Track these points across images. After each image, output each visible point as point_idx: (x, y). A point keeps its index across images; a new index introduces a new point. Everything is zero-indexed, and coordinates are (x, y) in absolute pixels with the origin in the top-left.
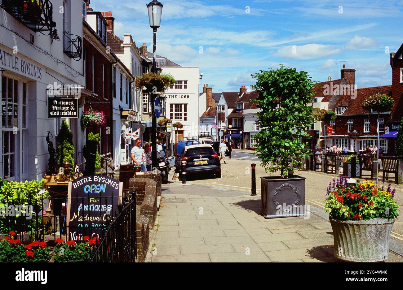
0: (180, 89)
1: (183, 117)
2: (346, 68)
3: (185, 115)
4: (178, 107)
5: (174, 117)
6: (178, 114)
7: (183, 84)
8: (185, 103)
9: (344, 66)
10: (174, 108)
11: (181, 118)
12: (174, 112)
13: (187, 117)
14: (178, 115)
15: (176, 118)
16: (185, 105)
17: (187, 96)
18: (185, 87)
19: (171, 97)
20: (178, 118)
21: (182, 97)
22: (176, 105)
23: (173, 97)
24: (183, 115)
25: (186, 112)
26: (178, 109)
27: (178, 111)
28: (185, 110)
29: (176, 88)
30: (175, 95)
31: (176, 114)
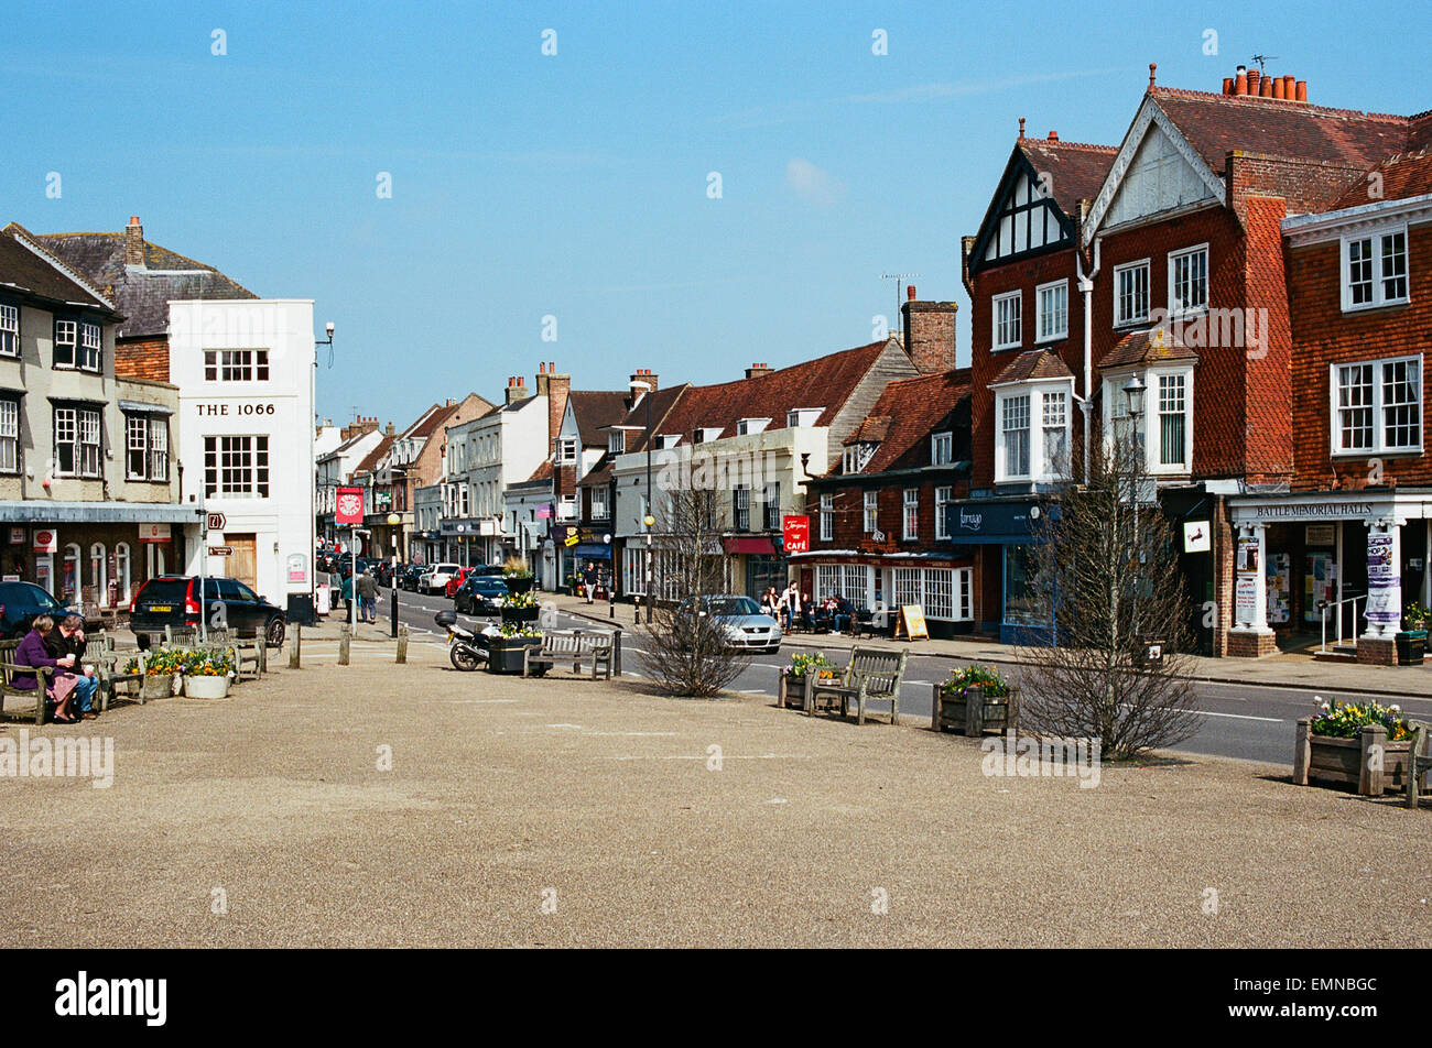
0: (242, 383)
1: (254, 483)
2: (919, 298)
3: (263, 475)
4: (236, 447)
5: (220, 483)
6: (237, 473)
7: (254, 365)
8: (262, 432)
9: (911, 291)
10: (219, 452)
11: (248, 489)
12: (219, 467)
13: (271, 483)
14: (237, 479)
15: (226, 489)
16: (263, 442)
17: (268, 408)
18: (263, 374)
19: (205, 410)
20: (237, 489)
21: (249, 410)
22: (226, 441)
23: (212, 412)
24: (254, 476)
25: (266, 464)
26: (236, 457)
27: (236, 463)
28: (263, 459)
29: (226, 377)
30: (219, 403)
31: (226, 474)
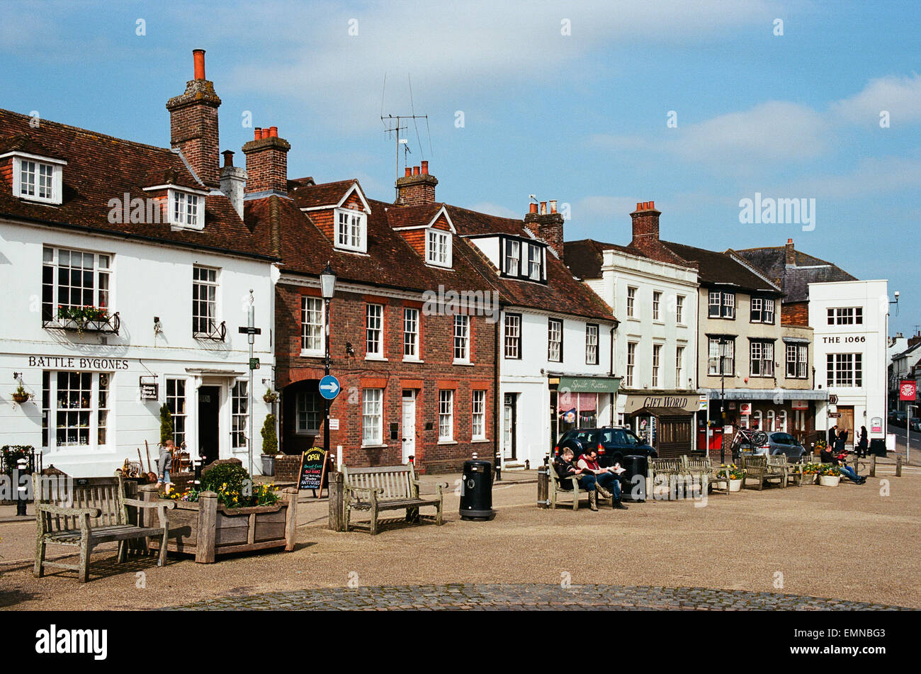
0: (847, 326)
1: (854, 379)
3: (859, 375)
4: (844, 360)
5: (835, 379)
6: (844, 373)
7: (854, 316)
8: (858, 351)
10: (835, 362)
11: (850, 382)
12: (835, 370)
13: (864, 379)
14: (844, 377)
15: (838, 382)
16: (859, 357)
17: (862, 339)
18: (859, 321)
19: (827, 340)
20: (844, 382)
21: (851, 340)
22: (838, 356)
23: (831, 341)
24: (854, 375)
25: (860, 369)
26: (844, 365)
27: (844, 368)
28: (859, 366)
29: (839, 323)
30: (835, 336)
31: (838, 374)
